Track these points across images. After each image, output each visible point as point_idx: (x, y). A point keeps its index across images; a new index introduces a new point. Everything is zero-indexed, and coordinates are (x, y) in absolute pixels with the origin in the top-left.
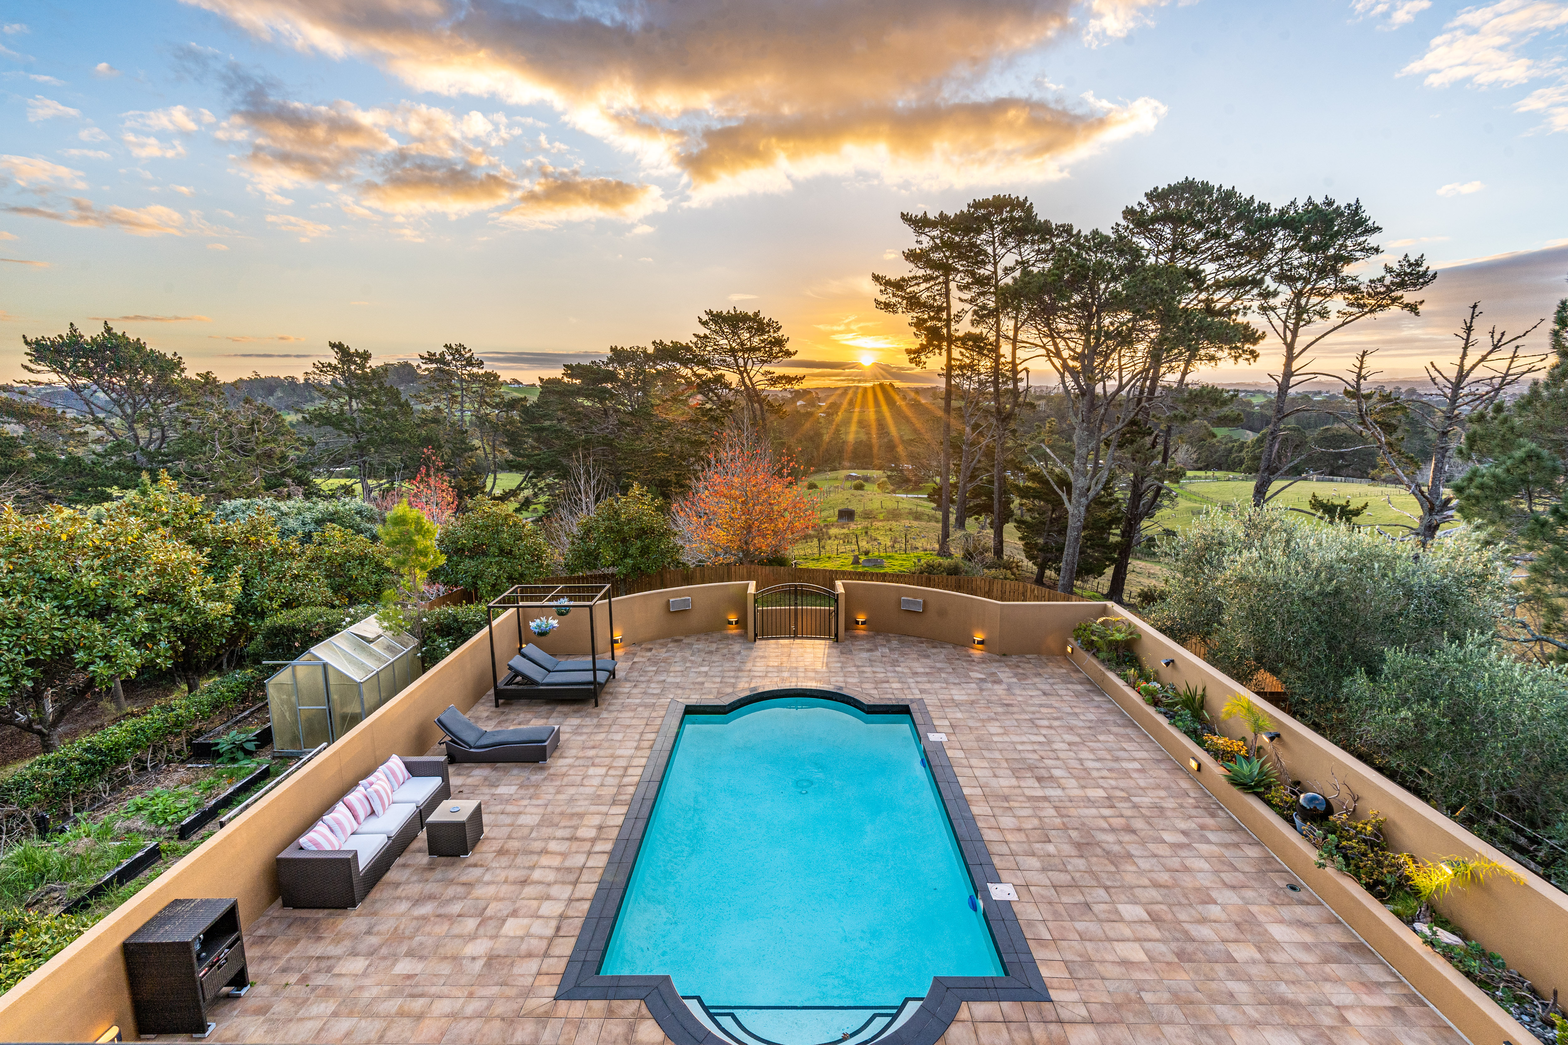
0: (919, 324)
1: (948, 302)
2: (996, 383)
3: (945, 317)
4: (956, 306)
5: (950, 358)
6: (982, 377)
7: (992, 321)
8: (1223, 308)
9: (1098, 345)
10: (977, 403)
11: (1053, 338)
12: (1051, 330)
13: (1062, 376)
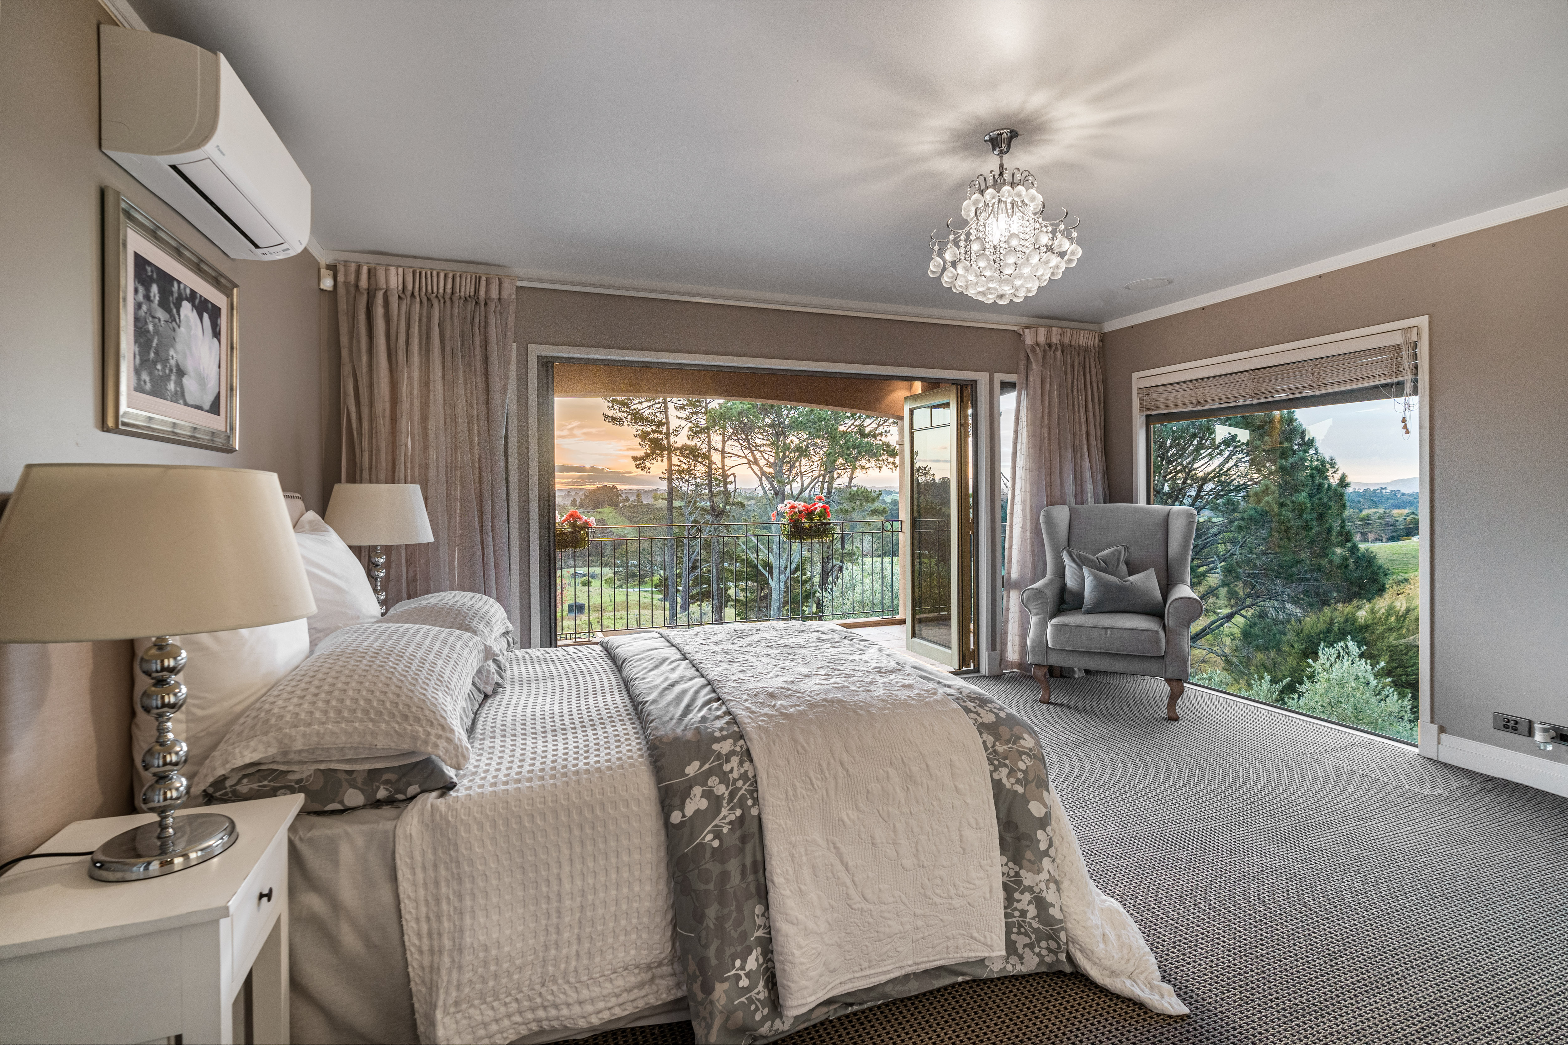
0: (644, 436)
1: (667, 418)
2: (710, 485)
3: (665, 431)
4: (674, 423)
5: (670, 464)
6: (698, 480)
7: (704, 436)
8: (871, 432)
9: (784, 456)
10: (695, 503)
11: (752, 451)
12: (749, 444)
13: (761, 480)
